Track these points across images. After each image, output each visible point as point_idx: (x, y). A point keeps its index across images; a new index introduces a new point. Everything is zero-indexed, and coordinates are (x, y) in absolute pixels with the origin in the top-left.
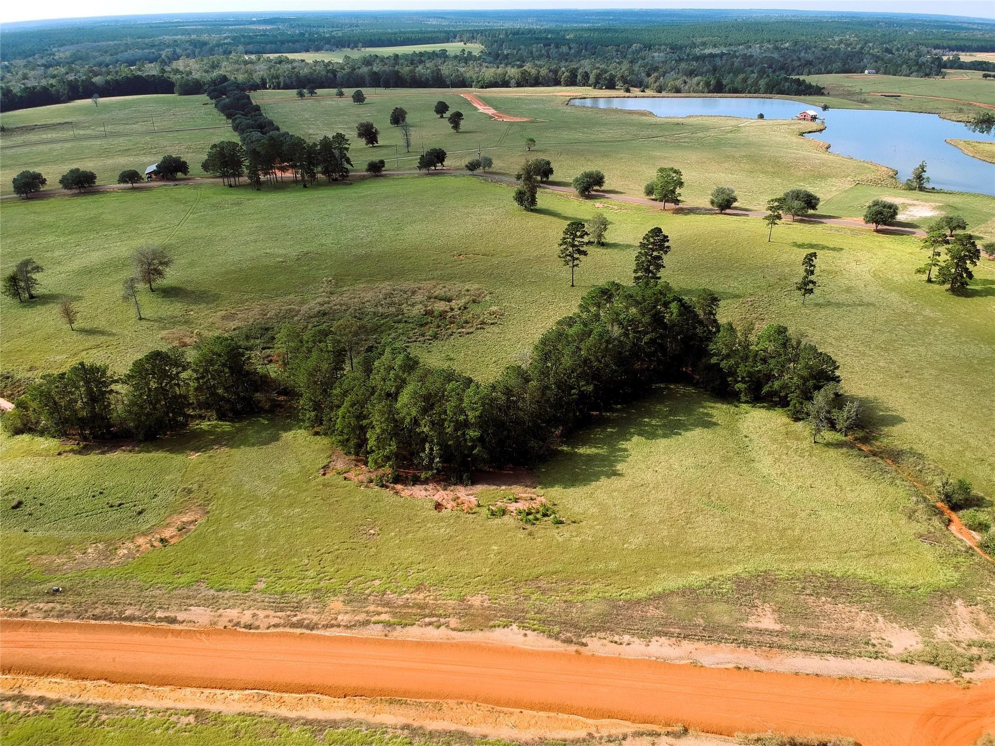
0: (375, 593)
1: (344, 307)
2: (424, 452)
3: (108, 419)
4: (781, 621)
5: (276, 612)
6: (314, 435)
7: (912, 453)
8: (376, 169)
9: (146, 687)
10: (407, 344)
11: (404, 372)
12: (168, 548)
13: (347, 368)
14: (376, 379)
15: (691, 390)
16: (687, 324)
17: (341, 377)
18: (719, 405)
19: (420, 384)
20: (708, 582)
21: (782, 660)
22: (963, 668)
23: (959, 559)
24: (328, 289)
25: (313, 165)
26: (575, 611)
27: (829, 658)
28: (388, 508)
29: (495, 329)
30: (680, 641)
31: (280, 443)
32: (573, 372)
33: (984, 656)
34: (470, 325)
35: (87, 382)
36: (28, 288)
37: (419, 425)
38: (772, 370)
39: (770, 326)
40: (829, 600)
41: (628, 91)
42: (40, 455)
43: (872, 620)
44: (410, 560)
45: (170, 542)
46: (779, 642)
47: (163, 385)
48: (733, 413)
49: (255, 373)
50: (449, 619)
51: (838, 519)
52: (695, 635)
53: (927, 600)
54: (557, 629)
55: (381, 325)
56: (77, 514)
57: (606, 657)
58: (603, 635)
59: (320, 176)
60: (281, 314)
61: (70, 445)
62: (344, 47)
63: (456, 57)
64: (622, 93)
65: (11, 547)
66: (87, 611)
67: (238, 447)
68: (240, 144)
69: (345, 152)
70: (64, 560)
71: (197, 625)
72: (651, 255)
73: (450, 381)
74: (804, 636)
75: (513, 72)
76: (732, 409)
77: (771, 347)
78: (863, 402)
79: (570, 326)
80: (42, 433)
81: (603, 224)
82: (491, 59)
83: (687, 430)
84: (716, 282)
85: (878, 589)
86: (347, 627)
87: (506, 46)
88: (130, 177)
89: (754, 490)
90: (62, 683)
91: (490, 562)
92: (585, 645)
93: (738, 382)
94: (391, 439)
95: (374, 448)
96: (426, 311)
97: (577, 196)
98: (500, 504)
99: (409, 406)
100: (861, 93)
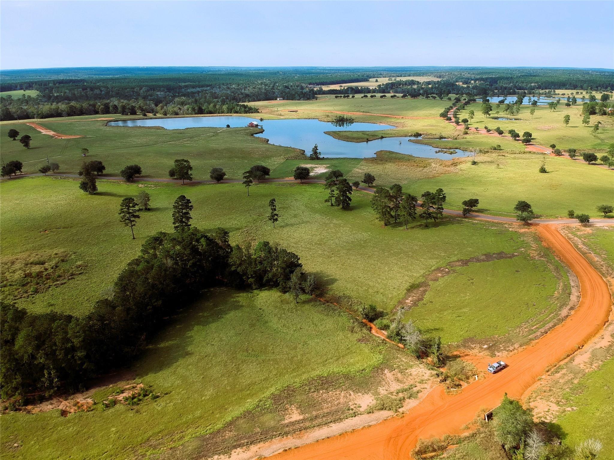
2: (44, 377)
4: (302, 413)
7: (345, 296)
10: (15, 301)
11: (16, 322)
15: (224, 289)
16: (213, 250)
18: (241, 294)
19: (30, 328)
20: (257, 404)
21: (308, 436)
22: (398, 407)
23: (380, 348)
27: (332, 425)
28: (24, 425)
29: (84, 277)
30: (249, 447)
32: (145, 295)
33: (406, 397)
34: (63, 278)
37: (36, 359)
38: (266, 267)
39: (260, 243)
40: (324, 391)
41: (145, 115)
43: (348, 395)
46: (304, 426)
48: (250, 297)
51: (318, 343)
52: (257, 440)
53: (371, 375)
63: (19, 99)
64: (141, 117)
72: (182, 212)
73: (54, 321)
74: (316, 417)
75: (62, 106)
76: (250, 295)
77: (263, 255)
78: (316, 275)
79: (138, 265)
81: (146, 198)
82: (45, 99)
83: (226, 314)
84: (224, 223)
85: (347, 377)
87: (55, 91)
89: (271, 339)
91: (112, 440)
93: (249, 278)
94: (16, 374)
95: (3, 384)
96: (25, 274)
97: (125, 182)
98: (111, 397)
99: (25, 347)
100: (277, 111)
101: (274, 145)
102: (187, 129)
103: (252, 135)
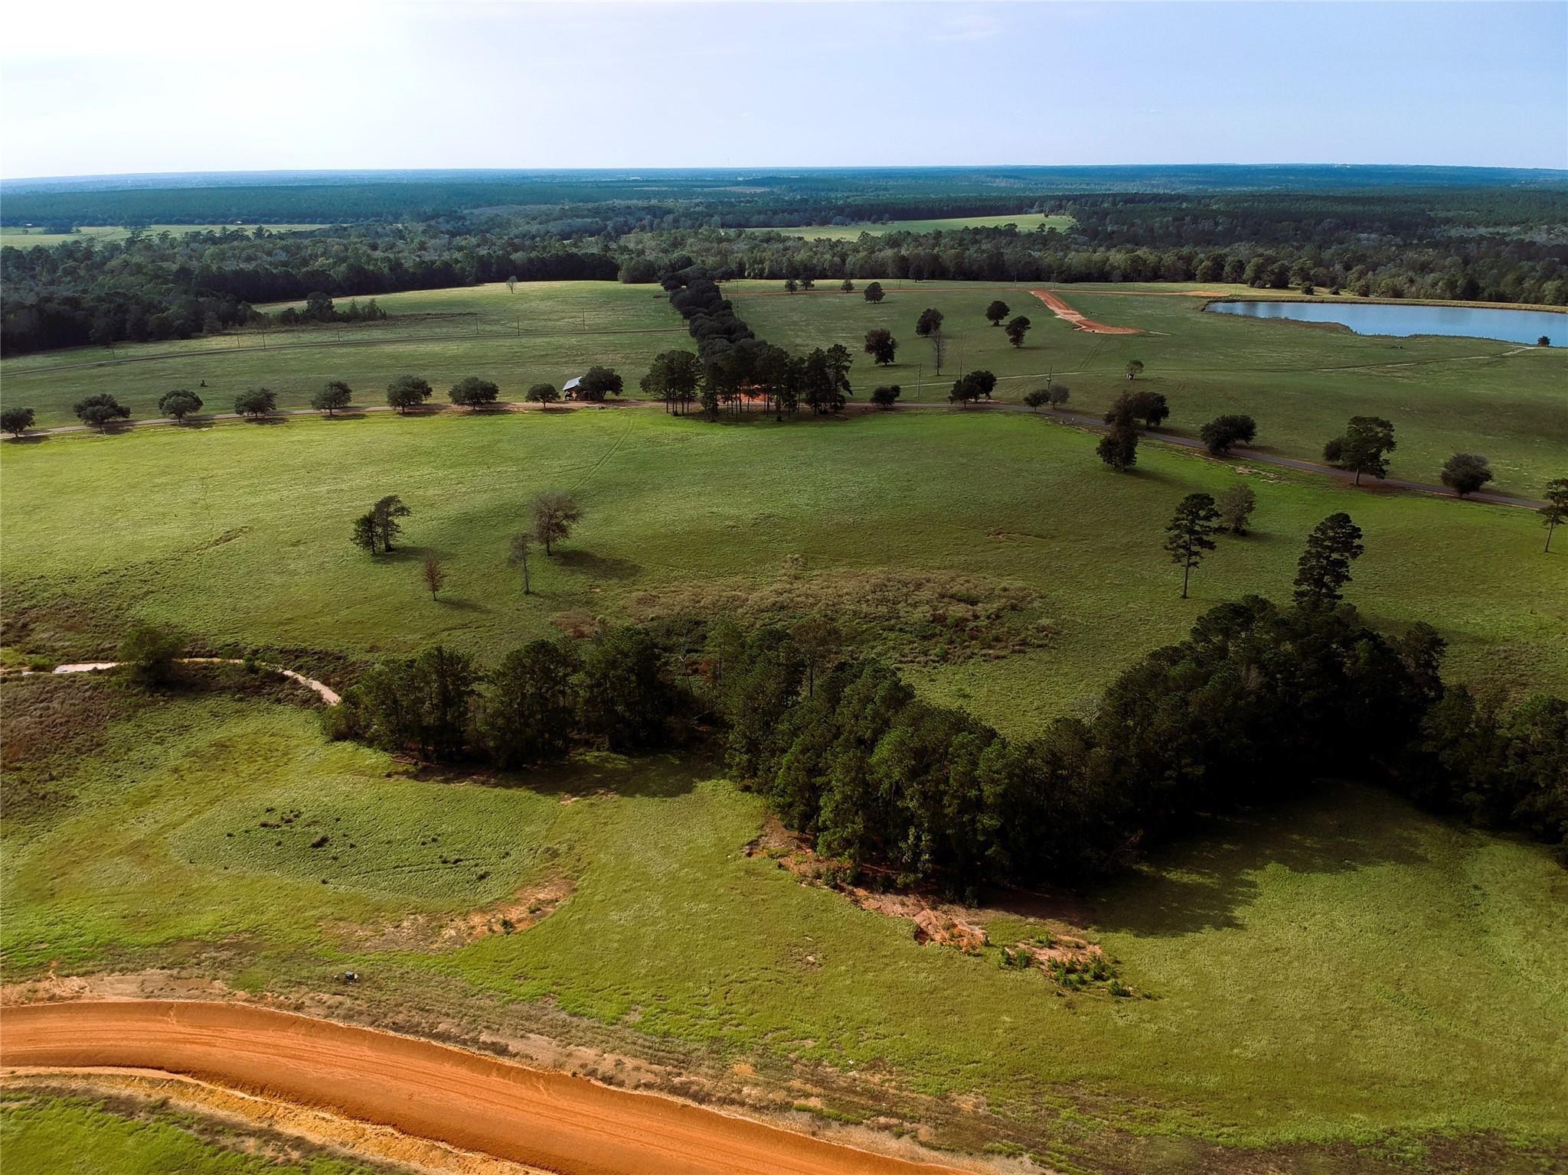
0: (804, 1061)
1: (811, 600)
2: (906, 841)
3: (462, 733)
5: (651, 1063)
6: (742, 791)
8: (886, 399)
9: (449, 1148)
10: (899, 665)
11: (888, 708)
12: (512, 937)
13: (804, 692)
14: (844, 715)
15: (1382, 794)
16: (1384, 680)
17: (793, 705)
18: (1430, 827)
19: (910, 730)
20: (1380, 1137)
24: (793, 572)
25: (795, 390)
26: (1134, 1149)
28: (840, 924)
29: (1046, 657)
31: (692, 797)
32: (1170, 740)
34: (1004, 644)
35: (442, 675)
36: (386, 537)
37: (903, 797)
39: (1536, 698)
41: (1309, 291)
42: (363, 774)
44: (865, 1016)
45: (515, 928)
47: (543, 690)
48: (1457, 842)
49: (672, 686)
50: (918, 1126)
55: (863, 632)
56: (398, 867)
59: (802, 406)
60: (720, 603)
61: (406, 764)
62: (863, 219)
63: (1030, 235)
64: (1298, 295)
65: (301, 903)
66: (385, 1016)
67: (632, 795)
68: (697, 355)
69: (844, 372)
70: (368, 934)
71: (535, 1063)
72: (1327, 558)
73: (959, 731)
75: (1118, 259)
76: (1456, 837)
77: (1536, 735)
79: (1174, 663)
80: (370, 743)
81: (1245, 502)
82: (1085, 239)
83: (1368, 863)
84: (1443, 614)
86: (755, 1108)
87: (1111, 220)
88: (544, 393)
89: (1483, 983)
90: (332, 1121)
91: (996, 1041)
93: (1470, 790)
94: (857, 813)
95: (828, 823)
96: (934, 616)
97: (1206, 454)
98: (1024, 946)
99: (890, 763)
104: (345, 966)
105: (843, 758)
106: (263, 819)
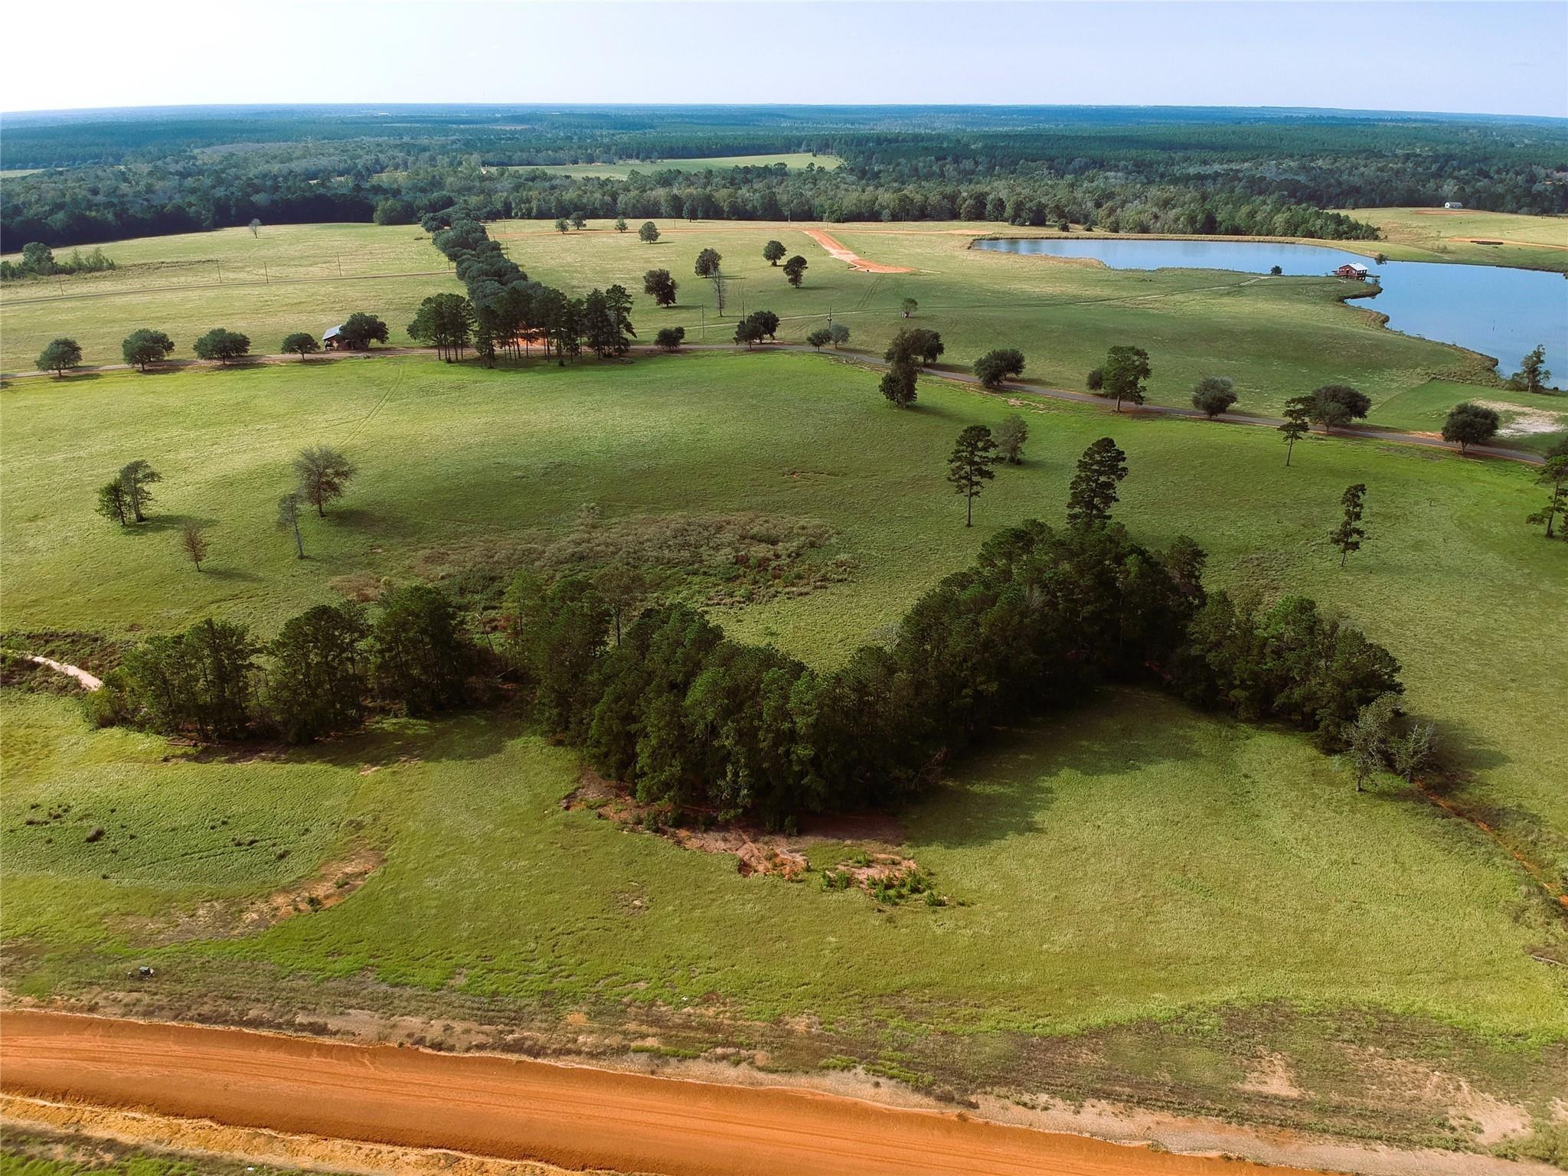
0: (638, 1003)
1: (611, 549)
2: (725, 779)
3: (243, 709)
4: (1299, 1082)
5: (481, 1024)
6: (555, 745)
7: (1521, 813)
8: (671, 340)
9: (273, 1134)
10: (705, 609)
11: (699, 649)
12: (321, 914)
13: (612, 642)
14: (654, 661)
15: (1158, 697)
16: (1153, 591)
17: (602, 656)
18: (1202, 724)
19: (722, 670)
20: (1179, 1013)
21: (1300, 1148)
24: (590, 521)
25: (576, 333)
26: (959, 1049)
27: (1378, 1148)
28: (664, 866)
29: (845, 590)
30: (1131, 1108)
31: (502, 756)
32: (965, 660)
34: (806, 581)
35: (215, 650)
36: (136, 506)
37: (718, 736)
38: (1290, 669)
39: (1287, 598)
40: (1381, 1050)
41: (1065, 228)
42: (136, 760)
43: (1451, 1087)
44: (696, 952)
45: (323, 905)
46: (1297, 1118)
47: (330, 658)
48: (1226, 736)
49: (470, 646)
50: (755, 1052)
51: (1397, 918)
52: (1156, 1100)
53: (1538, 1056)
54: (928, 1077)
55: (667, 578)
56: (186, 854)
57: (1009, 1128)
58: (1003, 1091)
59: (585, 349)
60: (516, 557)
61: (184, 747)
62: (630, 157)
63: (800, 174)
64: (1055, 232)
65: (81, 901)
66: (189, 1008)
67: (437, 760)
68: (467, 298)
69: (625, 314)
70: (161, 926)
71: (358, 1039)
72: (1096, 481)
73: (769, 667)
74: (1338, 1109)
76: (1226, 731)
77: (1289, 634)
78: (1440, 728)
79: (964, 588)
80: (141, 727)
81: (1019, 432)
82: (853, 178)
83: (1150, 762)
84: (1201, 527)
85: (1462, 1037)
86: (592, 1055)
87: (877, 159)
88: (301, 344)
89: (1258, 863)
90: (143, 1120)
91: (823, 962)
92: (974, 1106)
93: (1235, 687)
94: (674, 756)
95: (646, 769)
96: (736, 557)
97: (980, 388)
98: (843, 868)
99: (703, 704)
100: (1438, 238)
101: (1401, 333)
102: (1162, 270)
103: (1341, 300)
104: (139, 961)
105: (657, 703)
106: (29, 817)
